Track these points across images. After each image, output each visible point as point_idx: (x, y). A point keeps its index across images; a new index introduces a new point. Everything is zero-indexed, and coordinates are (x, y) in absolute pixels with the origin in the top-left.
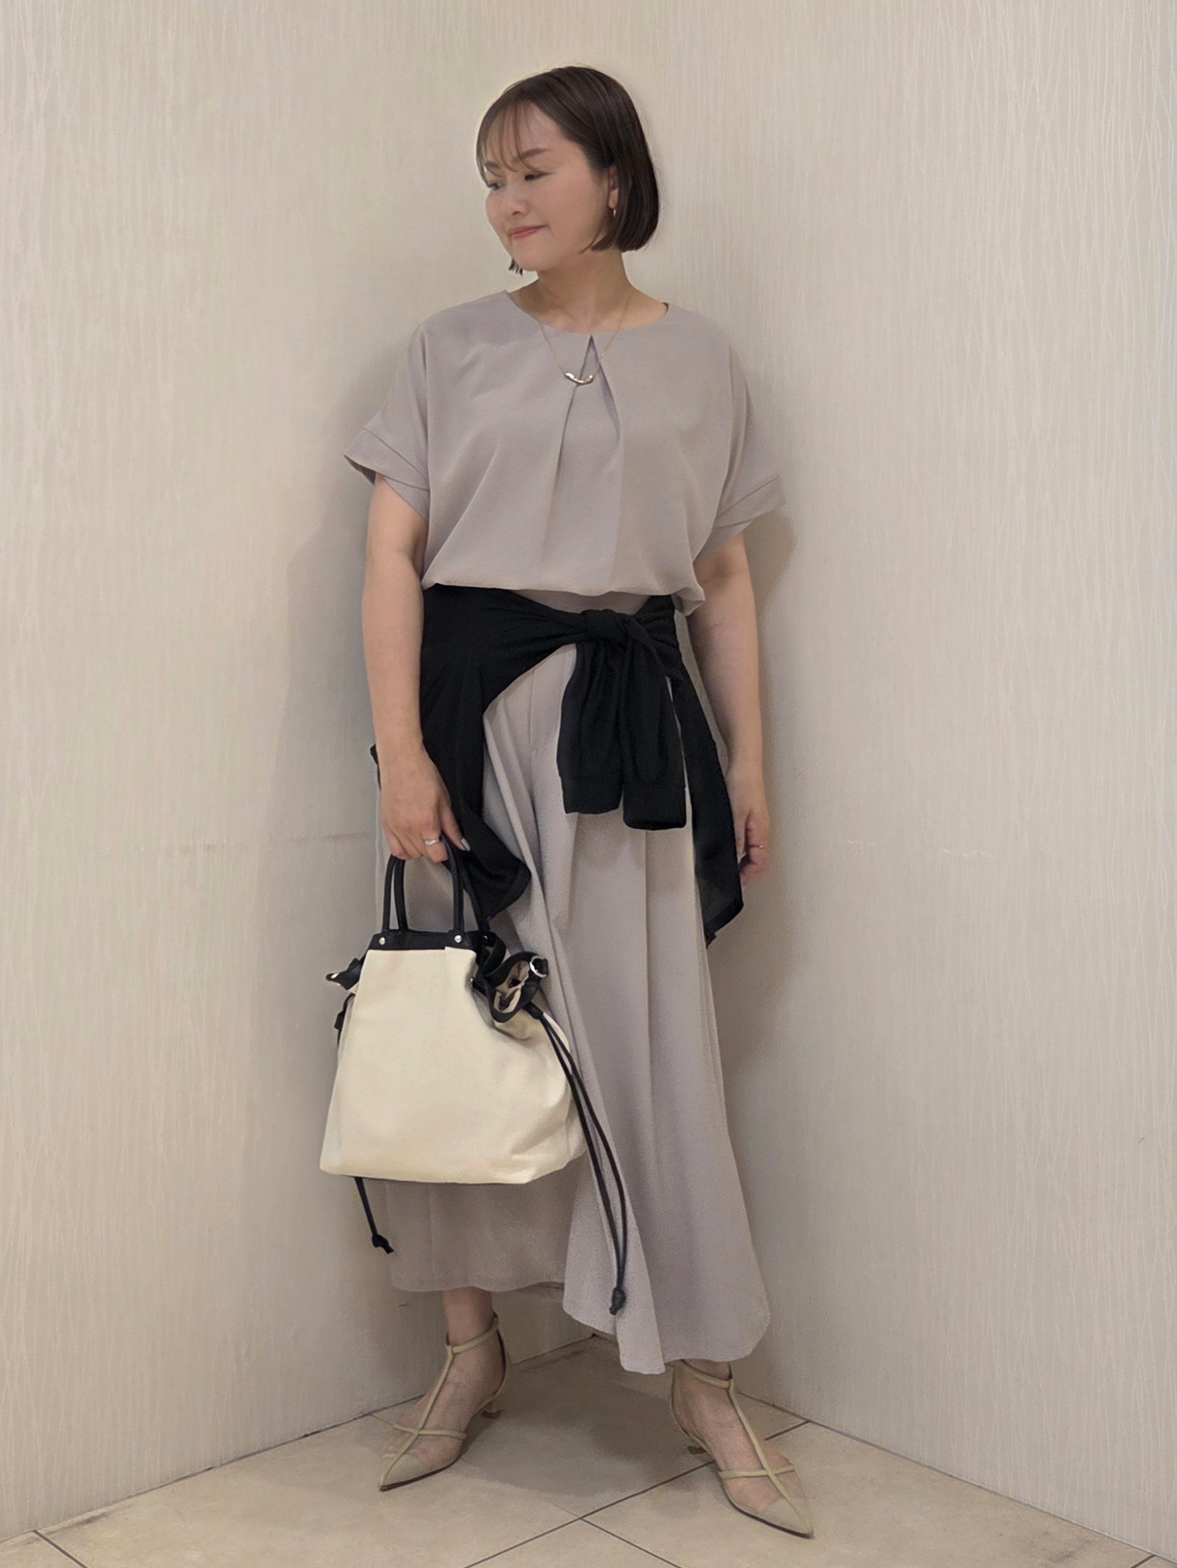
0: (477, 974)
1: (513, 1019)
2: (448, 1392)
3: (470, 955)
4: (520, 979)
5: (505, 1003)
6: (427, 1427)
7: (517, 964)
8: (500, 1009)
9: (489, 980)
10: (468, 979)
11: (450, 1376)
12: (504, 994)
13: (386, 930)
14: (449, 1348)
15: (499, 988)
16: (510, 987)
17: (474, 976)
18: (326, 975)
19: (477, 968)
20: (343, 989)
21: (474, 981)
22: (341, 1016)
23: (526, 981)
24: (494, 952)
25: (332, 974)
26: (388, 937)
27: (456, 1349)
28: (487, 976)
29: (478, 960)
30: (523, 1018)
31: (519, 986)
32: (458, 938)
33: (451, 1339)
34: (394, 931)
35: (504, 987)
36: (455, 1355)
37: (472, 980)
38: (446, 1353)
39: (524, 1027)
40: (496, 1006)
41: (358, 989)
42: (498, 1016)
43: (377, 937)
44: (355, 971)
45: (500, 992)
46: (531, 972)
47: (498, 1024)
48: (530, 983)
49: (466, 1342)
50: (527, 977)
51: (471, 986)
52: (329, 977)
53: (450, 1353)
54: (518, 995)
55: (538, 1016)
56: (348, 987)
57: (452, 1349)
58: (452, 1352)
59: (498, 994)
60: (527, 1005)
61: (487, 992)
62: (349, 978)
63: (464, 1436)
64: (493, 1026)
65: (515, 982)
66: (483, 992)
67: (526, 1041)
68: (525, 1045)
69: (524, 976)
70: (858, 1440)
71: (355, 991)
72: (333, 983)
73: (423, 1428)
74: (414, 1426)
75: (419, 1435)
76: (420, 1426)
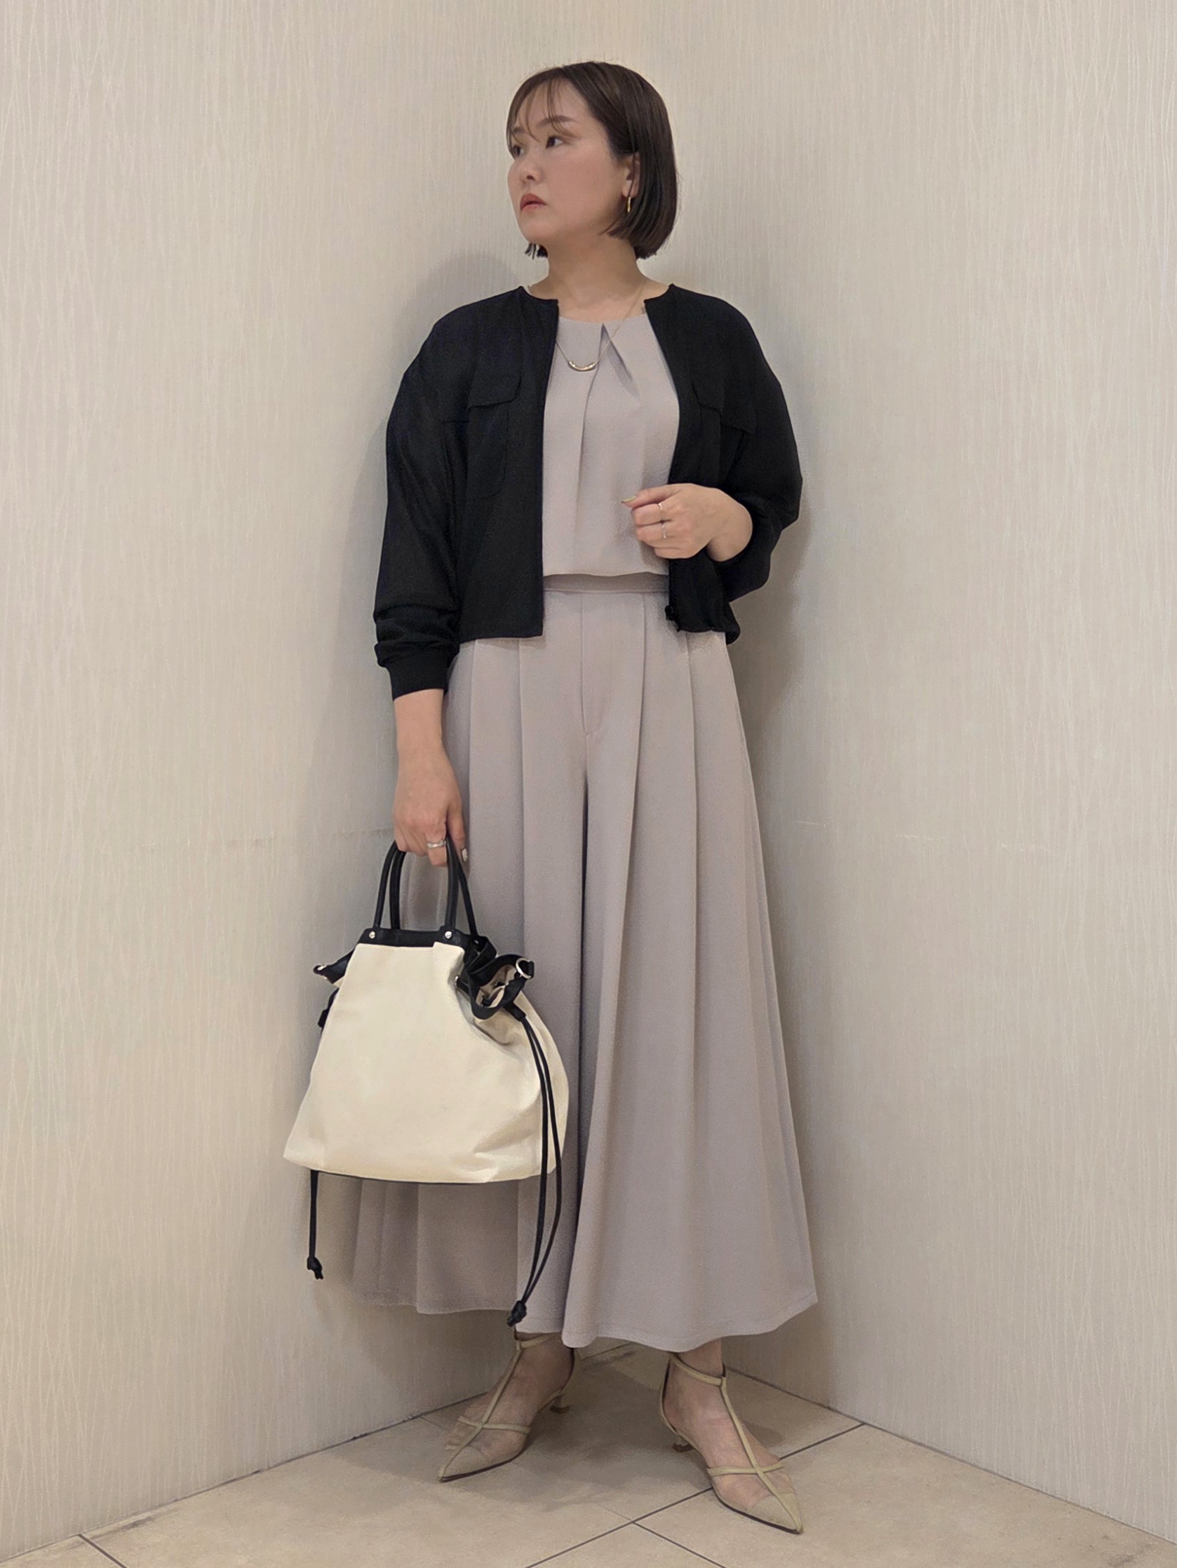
0: (463, 973)
1: (494, 1018)
3: (458, 951)
4: (505, 980)
5: (487, 1001)
7: (502, 966)
8: (484, 1007)
9: (474, 977)
10: (453, 976)
11: (517, 1371)
12: (486, 993)
13: (377, 925)
15: (482, 988)
16: (493, 987)
17: (460, 974)
18: (313, 966)
19: (463, 967)
20: (329, 982)
21: (458, 979)
22: (326, 1011)
23: (510, 981)
24: (481, 955)
25: (319, 967)
26: (377, 932)
27: (524, 1344)
28: (472, 973)
29: (466, 958)
30: (502, 1019)
31: (503, 987)
32: (448, 934)
34: (385, 927)
35: (488, 987)
36: (523, 1350)
37: (457, 978)
38: (516, 1349)
40: (478, 1003)
41: (343, 983)
42: (481, 1013)
43: (367, 933)
44: (341, 965)
45: (483, 991)
46: (518, 974)
47: (477, 1020)
48: (514, 984)
50: (512, 978)
51: (456, 984)
52: (316, 970)
53: (519, 1349)
54: (501, 995)
55: (521, 1017)
56: (334, 980)
57: (520, 1343)
58: (521, 1347)
59: (481, 994)
60: (510, 1007)
61: (470, 991)
62: (335, 972)
63: (529, 1430)
64: (473, 1022)
65: (499, 984)
66: (466, 989)
67: (506, 1044)
68: (506, 1049)
69: (510, 976)
70: (915, 1442)
71: (340, 985)
72: (319, 976)
73: (487, 1422)
74: (479, 1420)
75: (483, 1429)
76: (485, 1419)
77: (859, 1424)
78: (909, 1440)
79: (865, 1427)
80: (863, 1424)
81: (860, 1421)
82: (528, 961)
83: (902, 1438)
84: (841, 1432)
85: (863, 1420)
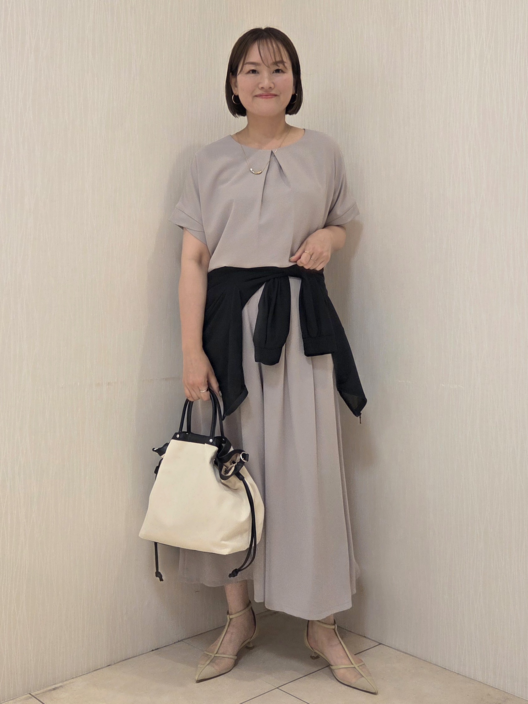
1: (229, 479)
2: (228, 637)
3: (216, 448)
5: (227, 472)
6: (219, 653)
7: (235, 454)
8: (225, 474)
9: (221, 460)
11: (229, 630)
12: (228, 468)
13: (180, 432)
17: (215, 458)
19: (217, 455)
20: (159, 455)
21: (215, 460)
22: (157, 468)
24: (225, 447)
26: (180, 435)
28: (220, 458)
29: (218, 451)
30: (234, 479)
32: (211, 440)
33: (229, 613)
34: (184, 432)
35: (228, 464)
39: (234, 483)
40: (222, 473)
41: (165, 456)
42: (223, 477)
43: (176, 434)
44: (164, 449)
45: (225, 466)
46: (240, 459)
48: (239, 464)
49: (235, 614)
50: (238, 461)
51: (213, 462)
52: (153, 449)
55: (242, 479)
57: (229, 616)
58: (230, 618)
59: (224, 467)
60: (237, 474)
61: (218, 465)
63: (236, 658)
64: (220, 481)
65: (233, 463)
67: (235, 490)
68: (234, 492)
70: (403, 652)
71: (163, 457)
72: (154, 452)
73: (216, 653)
74: (213, 653)
75: (215, 657)
76: (215, 652)
77: (378, 644)
78: (400, 651)
79: (381, 645)
80: (380, 644)
81: (378, 643)
82: (246, 453)
83: (397, 650)
84: (370, 647)
85: (380, 642)
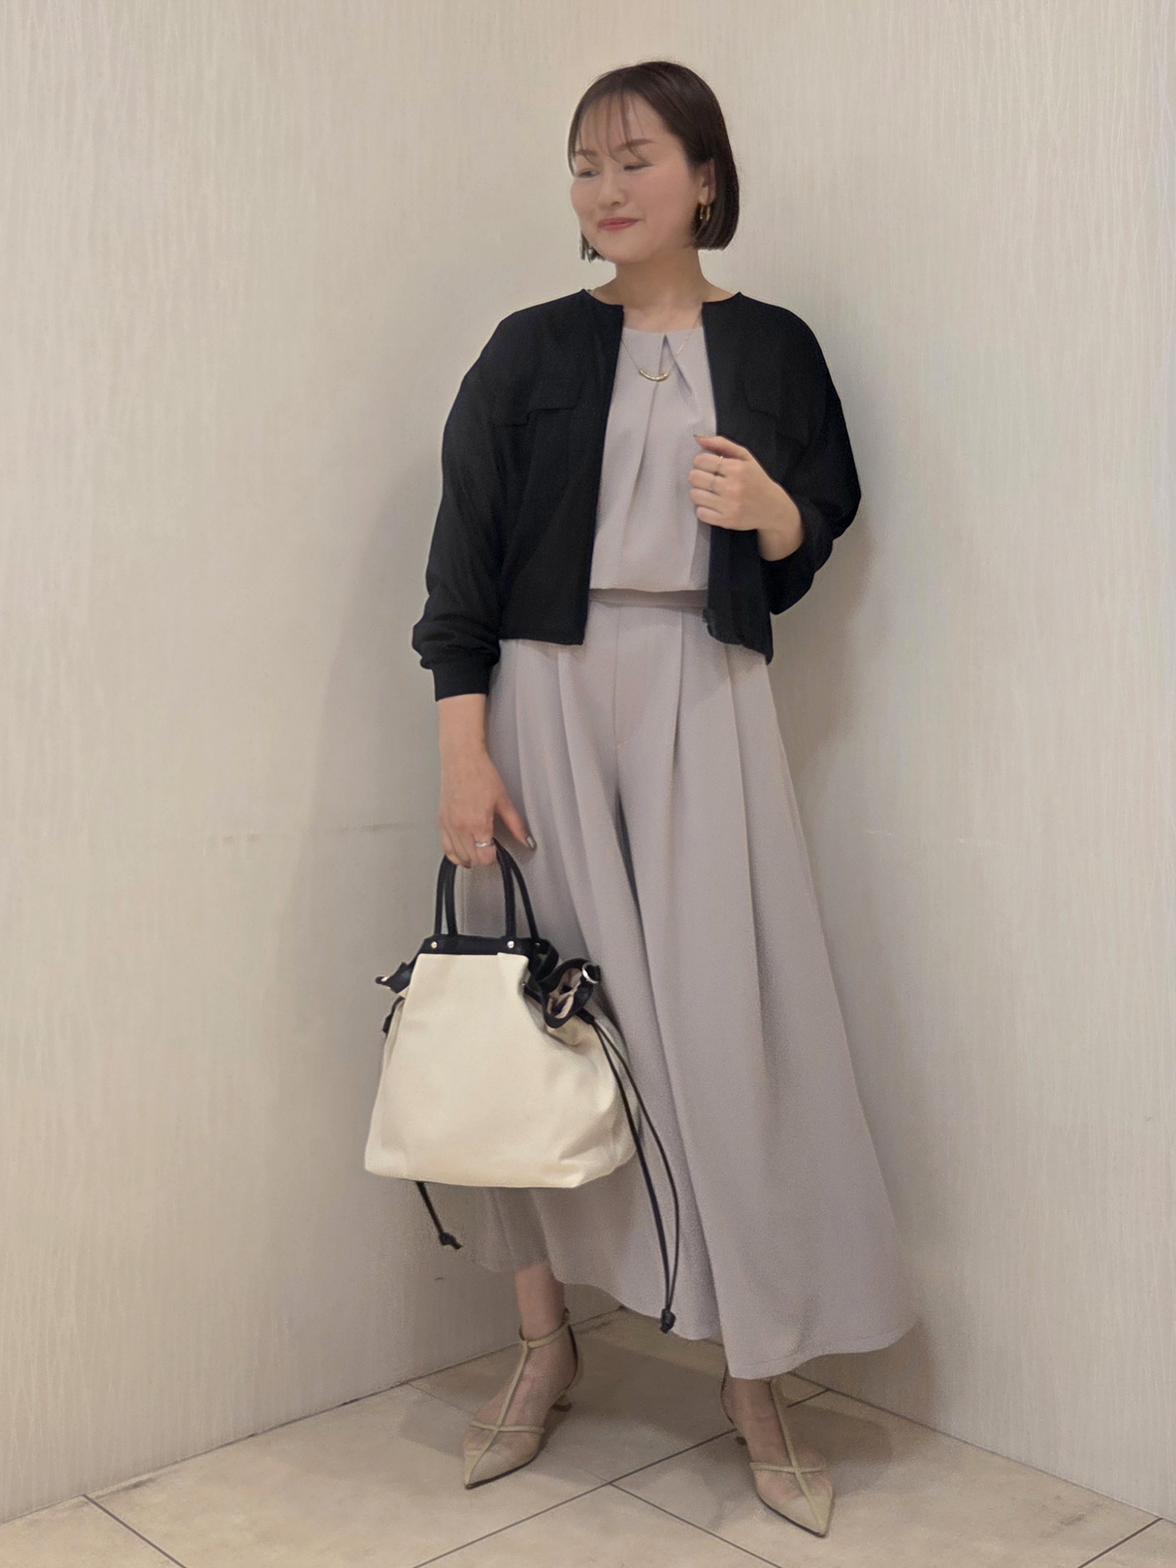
0: (529, 979)
1: (565, 1025)
2: (525, 1387)
3: (523, 960)
4: (572, 986)
5: (558, 1009)
6: (507, 1422)
7: (568, 971)
8: (552, 1014)
9: (541, 986)
10: (520, 984)
11: (526, 1373)
12: (555, 1001)
13: (438, 935)
14: (524, 1343)
15: (551, 994)
16: (561, 993)
17: (526, 981)
18: (376, 977)
19: (529, 975)
20: (393, 993)
21: (526, 987)
22: (389, 1019)
23: (579, 987)
24: (547, 959)
25: (382, 978)
26: (440, 941)
27: (532, 1344)
28: (539, 981)
29: (530, 967)
30: (575, 1024)
31: (572, 993)
32: (511, 944)
33: (525, 1336)
34: (444, 935)
35: (555, 993)
36: (530, 1350)
37: (523, 984)
38: (522, 1347)
39: (575, 1034)
40: (549, 1011)
41: (408, 993)
42: (552, 1020)
43: (428, 942)
44: (405, 975)
45: (554, 998)
46: (583, 978)
47: (550, 1030)
48: (583, 990)
49: (540, 1338)
50: (579, 984)
51: (523, 991)
52: (379, 980)
53: (525, 1348)
54: (570, 1001)
55: (589, 1020)
56: (397, 991)
57: (527, 1343)
58: (528, 1347)
59: (551, 1001)
60: (580, 1012)
61: (540, 997)
62: (400, 980)
63: (542, 1430)
64: (544, 1031)
65: (567, 989)
66: (537, 999)
67: (577, 1047)
68: (576, 1052)
69: (576, 983)
71: (404, 995)
73: (502, 1425)
74: (493, 1423)
75: (499, 1432)
76: (499, 1422)
